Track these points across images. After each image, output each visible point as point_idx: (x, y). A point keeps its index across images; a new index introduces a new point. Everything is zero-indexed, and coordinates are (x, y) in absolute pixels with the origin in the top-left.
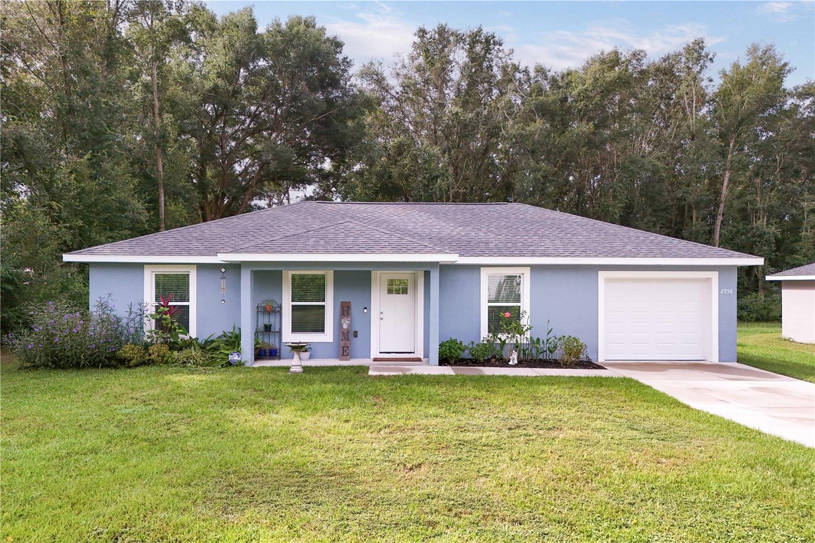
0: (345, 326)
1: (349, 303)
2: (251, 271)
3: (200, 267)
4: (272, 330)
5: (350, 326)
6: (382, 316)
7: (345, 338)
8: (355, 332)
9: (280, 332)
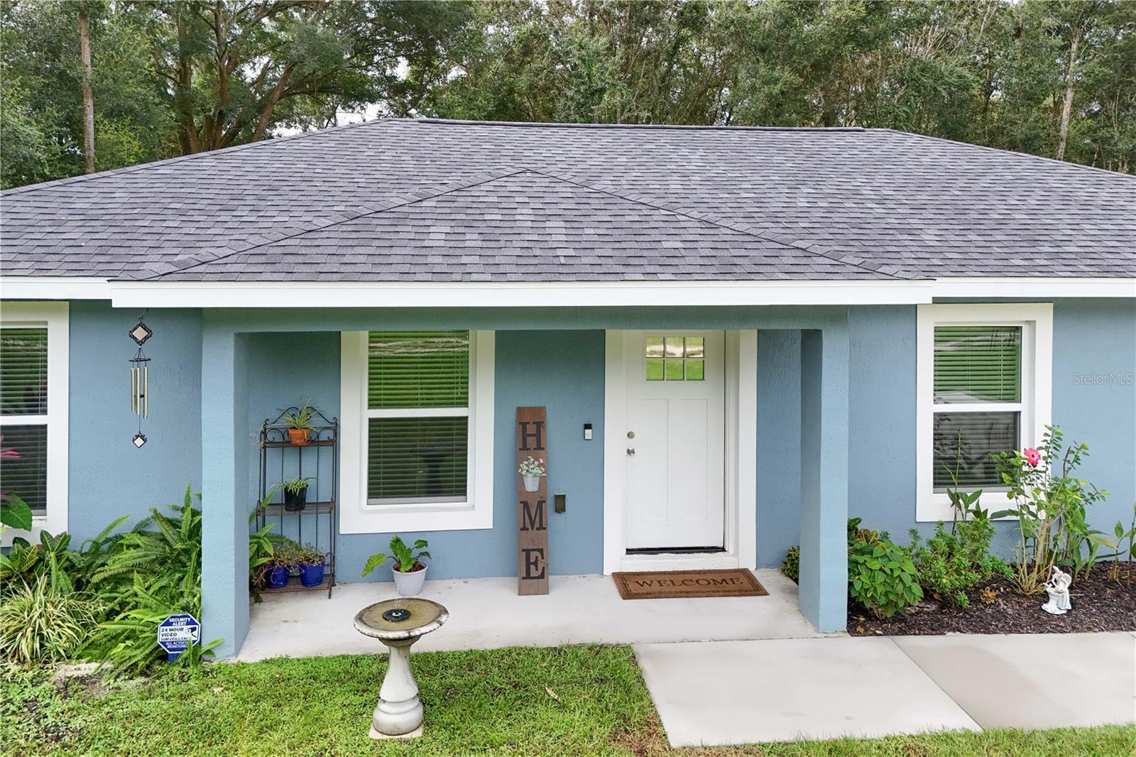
0: (531, 485)
1: (540, 411)
2: (239, 336)
3: (82, 311)
4: (310, 498)
5: (543, 481)
6: (632, 444)
7: (532, 524)
8: (556, 497)
9: (332, 507)
